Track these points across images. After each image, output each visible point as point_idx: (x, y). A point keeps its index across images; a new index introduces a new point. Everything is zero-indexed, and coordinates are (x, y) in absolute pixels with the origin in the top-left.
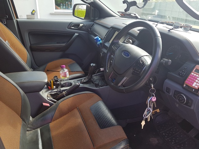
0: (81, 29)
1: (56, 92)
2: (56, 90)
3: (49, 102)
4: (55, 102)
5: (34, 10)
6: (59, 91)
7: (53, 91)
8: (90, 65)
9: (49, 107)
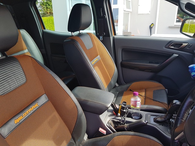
0: (183, 49)
1: (120, 120)
2: (120, 118)
3: (107, 128)
4: (114, 132)
5: (152, 24)
6: (122, 120)
7: (117, 118)
8: (172, 102)
9: (104, 135)
